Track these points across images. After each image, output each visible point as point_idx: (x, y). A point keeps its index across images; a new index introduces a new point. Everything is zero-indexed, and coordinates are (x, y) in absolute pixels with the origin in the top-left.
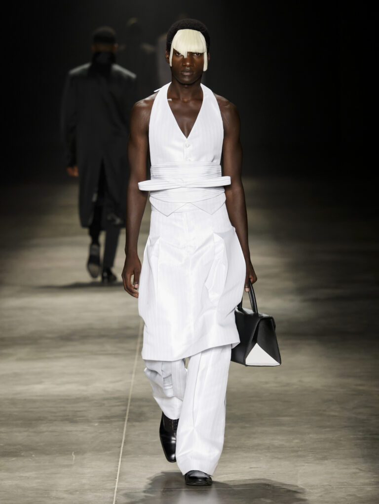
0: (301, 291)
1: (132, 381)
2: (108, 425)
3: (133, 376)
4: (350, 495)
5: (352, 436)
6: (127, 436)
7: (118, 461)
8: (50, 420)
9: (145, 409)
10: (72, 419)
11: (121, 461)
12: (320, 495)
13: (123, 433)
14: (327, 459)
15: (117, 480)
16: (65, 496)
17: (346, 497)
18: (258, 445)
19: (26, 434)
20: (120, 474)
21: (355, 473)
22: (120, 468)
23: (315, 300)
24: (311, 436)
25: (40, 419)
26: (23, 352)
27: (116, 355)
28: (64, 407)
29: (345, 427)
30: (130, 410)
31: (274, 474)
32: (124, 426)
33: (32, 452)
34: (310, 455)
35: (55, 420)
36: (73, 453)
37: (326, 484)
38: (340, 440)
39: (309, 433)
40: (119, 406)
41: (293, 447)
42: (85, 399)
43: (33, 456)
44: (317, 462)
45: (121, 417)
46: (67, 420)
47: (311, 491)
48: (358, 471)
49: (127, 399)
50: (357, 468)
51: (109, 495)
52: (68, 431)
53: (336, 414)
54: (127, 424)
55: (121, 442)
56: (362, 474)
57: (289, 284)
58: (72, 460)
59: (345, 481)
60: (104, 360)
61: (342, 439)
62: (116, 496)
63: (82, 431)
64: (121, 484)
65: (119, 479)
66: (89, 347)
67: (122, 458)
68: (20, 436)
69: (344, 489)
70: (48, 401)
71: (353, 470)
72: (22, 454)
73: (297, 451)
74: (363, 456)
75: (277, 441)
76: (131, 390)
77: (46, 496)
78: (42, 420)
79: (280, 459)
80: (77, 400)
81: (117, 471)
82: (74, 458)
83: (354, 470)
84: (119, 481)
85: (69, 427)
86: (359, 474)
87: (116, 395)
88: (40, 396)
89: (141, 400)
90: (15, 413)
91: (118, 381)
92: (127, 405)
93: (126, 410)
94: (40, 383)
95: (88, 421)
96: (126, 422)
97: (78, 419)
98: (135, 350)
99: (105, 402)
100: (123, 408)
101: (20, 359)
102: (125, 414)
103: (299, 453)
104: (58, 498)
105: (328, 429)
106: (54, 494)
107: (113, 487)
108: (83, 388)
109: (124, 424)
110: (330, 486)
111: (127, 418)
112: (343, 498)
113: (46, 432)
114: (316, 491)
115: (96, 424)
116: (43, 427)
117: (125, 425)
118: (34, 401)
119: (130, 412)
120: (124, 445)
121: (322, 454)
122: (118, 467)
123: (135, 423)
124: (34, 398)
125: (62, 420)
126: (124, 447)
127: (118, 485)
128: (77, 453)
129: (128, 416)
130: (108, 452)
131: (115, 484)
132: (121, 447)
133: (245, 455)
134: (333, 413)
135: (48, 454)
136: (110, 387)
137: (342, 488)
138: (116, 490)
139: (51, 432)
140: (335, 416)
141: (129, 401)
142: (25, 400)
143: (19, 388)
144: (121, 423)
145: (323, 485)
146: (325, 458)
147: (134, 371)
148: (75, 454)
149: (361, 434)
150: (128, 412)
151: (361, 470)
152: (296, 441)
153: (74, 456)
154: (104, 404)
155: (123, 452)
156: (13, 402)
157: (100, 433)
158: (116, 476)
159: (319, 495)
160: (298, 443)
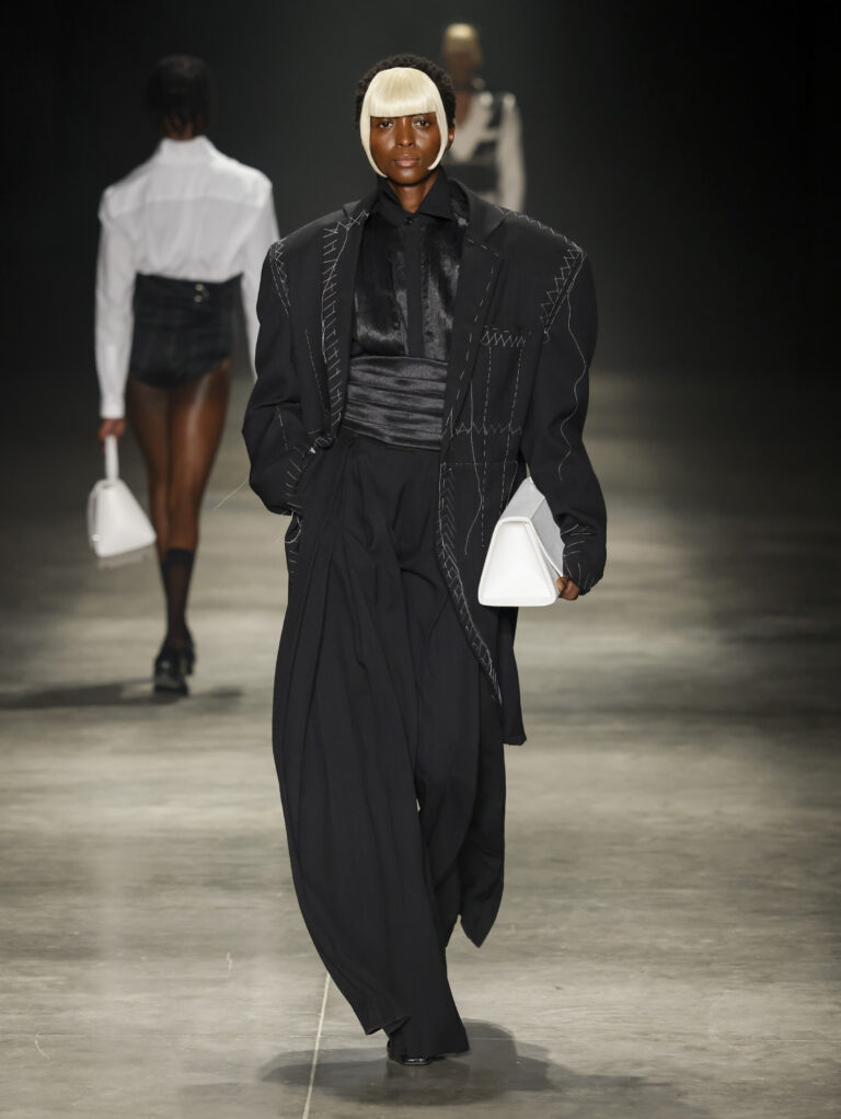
0: (721, 619)
4: (820, 1060)
5: (826, 934)
8: (180, 883)
10: (226, 882)
12: (755, 1058)
14: (772, 982)
15: (322, 1014)
16: (211, 1045)
17: (812, 1065)
18: (626, 948)
19: (128, 910)
20: (328, 1002)
21: (832, 1013)
22: (329, 991)
23: (752, 640)
24: (738, 930)
26: (124, 735)
28: (211, 856)
31: (657, 1010)
33: (140, 951)
34: (736, 971)
35: (192, 884)
36: (229, 954)
37: (767, 1034)
38: (800, 941)
39: (734, 925)
41: (700, 954)
42: (256, 840)
43: (144, 958)
44: (751, 986)
46: (217, 883)
47: (737, 1048)
48: (838, 1008)
50: (836, 1003)
51: (305, 1047)
52: (219, 908)
53: (794, 885)
57: (696, 604)
58: (227, 969)
59: (810, 1029)
61: (804, 938)
62: (320, 1050)
63: (250, 908)
64: (330, 1023)
65: (327, 1012)
68: (116, 915)
69: (807, 1046)
70: (175, 841)
71: (827, 1005)
72: (120, 954)
73: (708, 963)
75: (665, 940)
77: (170, 1045)
78: (165, 883)
79: (671, 978)
80: (239, 842)
81: (322, 996)
83: (828, 1007)
84: (327, 1018)
85: (220, 899)
88: (161, 831)
94: (161, 802)
95: (261, 887)
97: (242, 881)
101: (118, 751)
103: (715, 967)
104: (196, 1050)
105: (775, 918)
106: (185, 1041)
107: (313, 1029)
108: (254, 815)
110: (779, 1039)
112: (803, 1066)
113: (171, 909)
114: (747, 1049)
115: (280, 895)
116: (164, 898)
118: (147, 841)
121: (761, 970)
122: (324, 987)
125: (206, 884)
127: (324, 1025)
128: (238, 955)
130: (304, 955)
131: (318, 1024)
133: (597, 968)
134: (786, 884)
135: (172, 956)
137: (802, 1044)
138: (319, 1035)
139: (181, 907)
140: (792, 889)
145: (762, 1038)
146: (767, 979)
148: (231, 957)
152: (707, 941)
153: (231, 961)
157: (288, 913)
158: (321, 1005)
159: (751, 1058)
160: (710, 945)
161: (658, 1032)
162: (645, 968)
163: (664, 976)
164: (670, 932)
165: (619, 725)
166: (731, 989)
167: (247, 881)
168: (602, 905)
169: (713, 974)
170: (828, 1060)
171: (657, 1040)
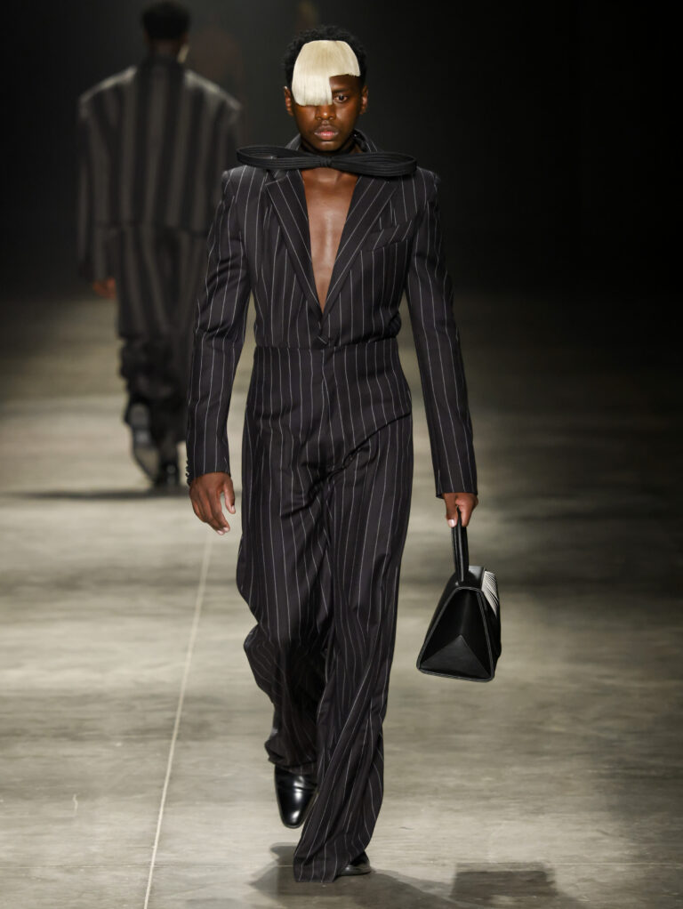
1: (187, 665)
2: (141, 745)
3: (189, 655)
4: (585, 880)
5: (590, 771)
6: (174, 767)
7: (158, 813)
8: (33, 736)
9: (210, 717)
10: (73, 734)
11: (164, 813)
12: (528, 879)
13: (167, 760)
14: (543, 814)
15: (155, 847)
16: (58, 875)
17: (578, 884)
18: (417, 786)
20: (160, 837)
21: (594, 839)
22: (162, 825)
23: (527, 519)
24: (515, 769)
25: (15, 734)
27: (157, 616)
28: (59, 712)
29: (578, 754)
30: (181, 719)
31: (444, 839)
32: (169, 748)
34: (513, 804)
35: (43, 736)
36: (75, 796)
37: (540, 858)
38: (568, 778)
39: (511, 765)
40: (161, 710)
41: (481, 790)
42: (100, 697)
43: (2, 801)
44: (525, 817)
45: (165, 731)
46: (65, 735)
48: (600, 835)
49: (177, 698)
50: (598, 831)
51: (140, 874)
52: (65, 756)
53: (562, 730)
54: (176, 744)
55: (164, 778)
56: (607, 841)
58: (73, 809)
59: (575, 853)
60: (135, 625)
61: (571, 775)
62: (153, 877)
63: (93, 756)
64: (162, 854)
65: (159, 846)
66: (109, 601)
67: (165, 806)
69: (573, 868)
70: (30, 700)
71: (591, 833)
73: (487, 798)
74: (611, 808)
75: (451, 779)
76: (184, 682)
77: (24, 875)
78: (19, 735)
79: (457, 811)
80: (85, 699)
81: (156, 831)
83: (593, 835)
84: (160, 849)
85: (68, 750)
86: (603, 841)
87: (157, 691)
88: (17, 691)
89: (203, 699)
91: (160, 665)
92: (175, 709)
93: (173, 719)
94: (18, 666)
95: (103, 738)
96: (173, 741)
97: (86, 733)
98: (193, 609)
99: (137, 703)
102: (173, 727)
103: (494, 801)
104: (44, 880)
105: (547, 758)
106: (37, 872)
107: (147, 860)
108: (97, 676)
109: (170, 744)
110: (549, 862)
111: (175, 733)
112: (572, 885)
113: (28, 758)
114: (521, 871)
115: (119, 744)
116: (20, 749)
117: (173, 746)
118: (4, 700)
119: (180, 723)
120: (170, 783)
121: (534, 803)
122: (156, 823)
123: (190, 743)
124: (5, 694)
125: (55, 736)
126: (168, 787)
127: (156, 856)
128: (82, 797)
129: (179, 729)
130: (139, 796)
131: (151, 855)
132: (161, 787)
133: (392, 803)
134: (555, 728)
135: (28, 799)
136: (147, 675)
137: (570, 866)
138: (152, 866)
139: (35, 757)
140: (560, 733)
141: (181, 702)
144: (165, 742)
145: (535, 862)
146: (539, 811)
147: (191, 647)
148: (78, 798)
149: (607, 767)
150: (177, 721)
151: (606, 834)
152: (488, 779)
153: (76, 803)
154: (134, 707)
155: (167, 797)
157: (126, 760)
158: (154, 839)
160: (490, 782)
161: (444, 858)
162: (434, 803)
163: (451, 809)
164: (455, 771)
166: (506, 819)
168: (397, 749)
169: (493, 807)
170: (592, 880)
171: (444, 865)
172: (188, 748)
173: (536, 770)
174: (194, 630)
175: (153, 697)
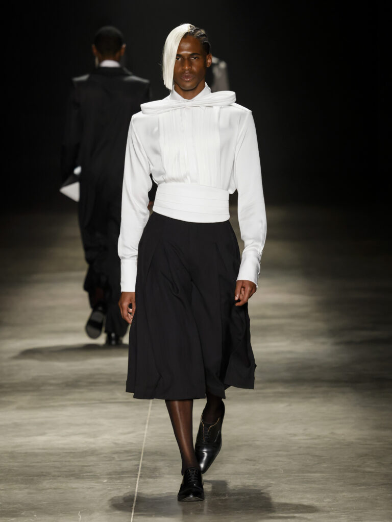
0: (332, 333)
1: (146, 432)
2: (119, 481)
3: (147, 426)
5: (389, 495)
6: (139, 494)
8: (53, 476)
9: (160, 464)
10: (77, 474)
19: (27, 490)
23: (349, 343)
24: (344, 494)
25: (42, 475)
26: (24, 399)
27: (127, 403)
28: (69, 461)
29: (383, 484)
30: (142, 465)
32: (136, 483)
33: (33, 512)
34: (343, 516)
35: (58, 476)
36: (79, 512)
38: (376, 499)
39: (342, 492)
40: (130, 460)
41: (325, 507)
42: (93, 452)
43: (35, 515)
45: (134, 473)
46: (72, 475)
49: (140, 453)
52: (73, 488)
53: (372, 470)
55: (133, 500)
57: (321, 325)
60: (114, 409)
61: (378, 497)
63: (90, 488)
66: (97, 394)
67: (133, 518)
68: (20, 493)
70: (51, 454)
72: (23, 514)
73: (328, 512)
75: (306, 500)
76: (144, 443)
78: (45, 476)
80: (83, 453)
82: (80, 519)
85: (75, 484)
87: (127, 449)
88: (44, 449)
89: (155, 453)
90: (15, 468)
91: (129, 433)
92: (139, 460)
93: (139, 465)
94: (43, 434)
95: (95, 477)
96: (138, 478)
97: (85, 474)
99: (115, 456)
100: (136, 462)
101: (20, 408)
102: (138, 469)
103: (332, 514)
105: (363, 487)
108: (92, 440)
109: (136, 480)
111: (139, 473)
113: (49, 489)
115: (105, 481)
116: (46, 484)
117: (138, 481)
118: (36, 455)
119: (142, 468)
120: (136, 504)
121: (356, 514)
123: (148, 480)
124: (36, 451)
125: (67, 476)
126: (135, 506)
128: (83, 513)
129: (141, 471)
130: (118, 512)
132: (132, 506)
134: (368, 469)
135: (50, 514)
136: (121, 439)
139: (55, 489)
140: (371, 472)
141: (142, 454)
142: (26, 453)
143: (19, 440)
144: (134, 479)
146: (359, 519)
147: (147, 421)
148: (81, 513)
150: (140, 466)
152: (328, 500)
153: (80, 516)
154: (114, 458)
156: (13, 455)
157: (110, 490)
160: (329, 502)
164: (308, 496)
165: (281, 389)
167: (88, 474)
172: (147, 483)
173: (357, 495)
174: (150, 411)
175: (126, 452)
